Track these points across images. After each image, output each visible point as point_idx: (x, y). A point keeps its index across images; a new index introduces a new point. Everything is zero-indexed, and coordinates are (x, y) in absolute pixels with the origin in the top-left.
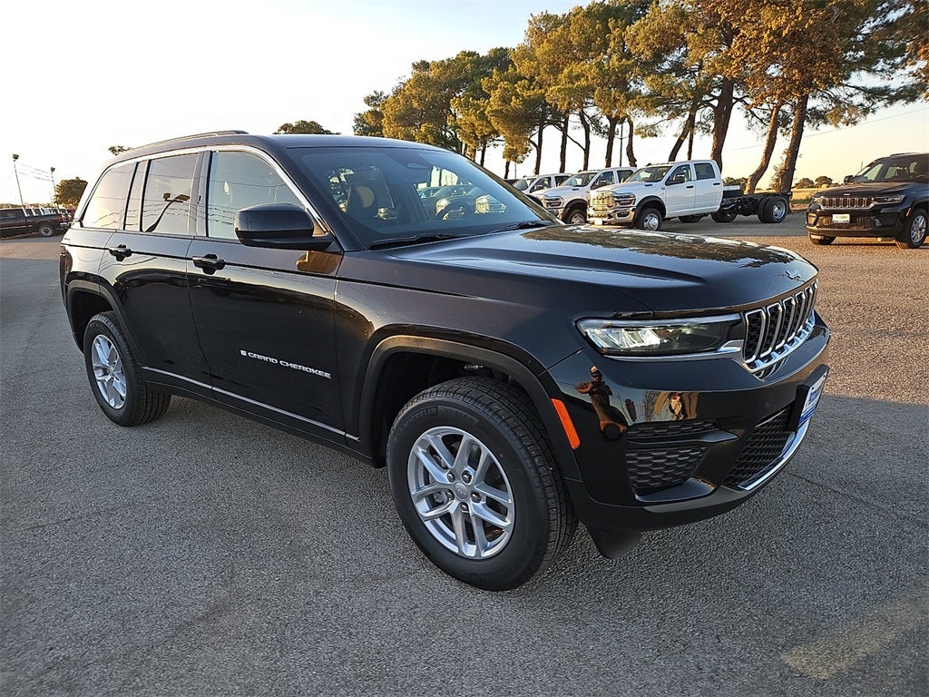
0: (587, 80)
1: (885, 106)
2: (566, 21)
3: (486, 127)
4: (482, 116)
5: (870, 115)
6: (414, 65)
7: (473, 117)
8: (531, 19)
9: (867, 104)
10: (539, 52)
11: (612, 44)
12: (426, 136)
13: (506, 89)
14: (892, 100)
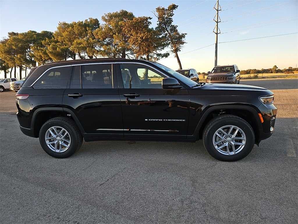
0: (83, 45)
1: (161, 58)
2: (72, 26)
3: (46, 57)
4: (45, 53)
5: (159, 60)
6: (9, 33)
7: (41, 53)
8: (60, 23)
9: (158, 58)
10: (64, 34)
11: (89, 35)
12: (20, 59)
13: (54, 45)
14: (163, 57)
